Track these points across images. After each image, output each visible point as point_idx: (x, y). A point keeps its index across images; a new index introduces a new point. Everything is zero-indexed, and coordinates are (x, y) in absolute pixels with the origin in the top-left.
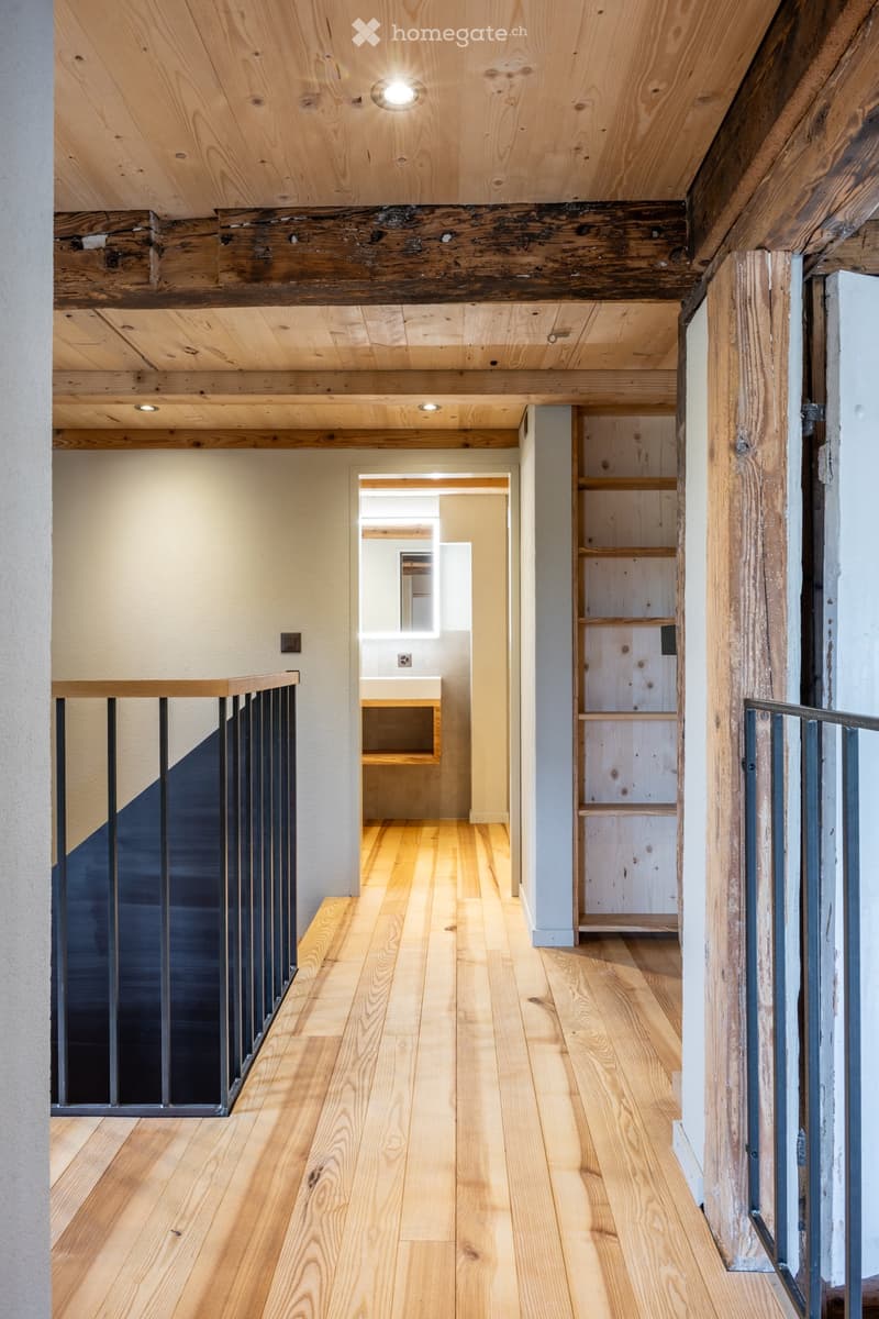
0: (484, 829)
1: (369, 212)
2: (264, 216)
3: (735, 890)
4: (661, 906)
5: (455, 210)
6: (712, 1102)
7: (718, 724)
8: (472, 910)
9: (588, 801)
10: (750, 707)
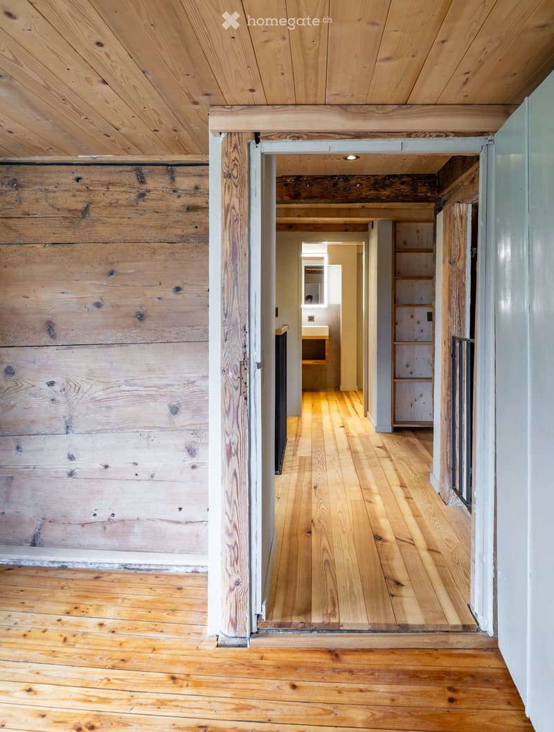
0: (347, 393)
1: (333, 177)
2: (298, 178)
3: (449, 393)
4: (426, 418)
5: (361, 177)
6: (442, 459)
7: (445, 344)
8: (349, 421)
9: (397, 376)
10: (454, 339)
